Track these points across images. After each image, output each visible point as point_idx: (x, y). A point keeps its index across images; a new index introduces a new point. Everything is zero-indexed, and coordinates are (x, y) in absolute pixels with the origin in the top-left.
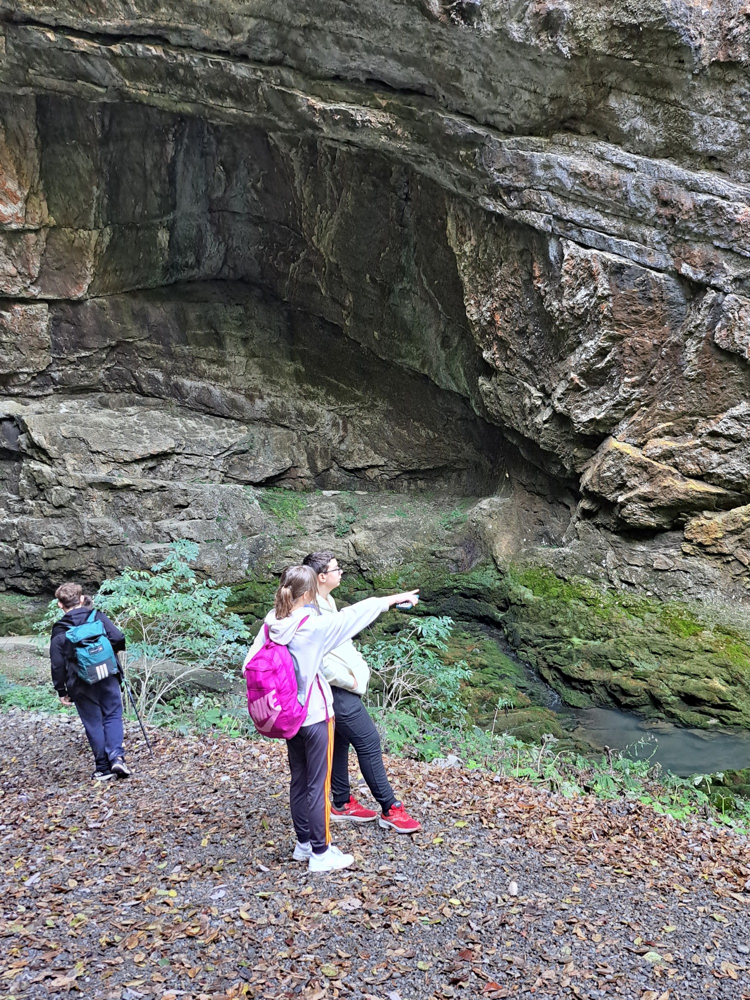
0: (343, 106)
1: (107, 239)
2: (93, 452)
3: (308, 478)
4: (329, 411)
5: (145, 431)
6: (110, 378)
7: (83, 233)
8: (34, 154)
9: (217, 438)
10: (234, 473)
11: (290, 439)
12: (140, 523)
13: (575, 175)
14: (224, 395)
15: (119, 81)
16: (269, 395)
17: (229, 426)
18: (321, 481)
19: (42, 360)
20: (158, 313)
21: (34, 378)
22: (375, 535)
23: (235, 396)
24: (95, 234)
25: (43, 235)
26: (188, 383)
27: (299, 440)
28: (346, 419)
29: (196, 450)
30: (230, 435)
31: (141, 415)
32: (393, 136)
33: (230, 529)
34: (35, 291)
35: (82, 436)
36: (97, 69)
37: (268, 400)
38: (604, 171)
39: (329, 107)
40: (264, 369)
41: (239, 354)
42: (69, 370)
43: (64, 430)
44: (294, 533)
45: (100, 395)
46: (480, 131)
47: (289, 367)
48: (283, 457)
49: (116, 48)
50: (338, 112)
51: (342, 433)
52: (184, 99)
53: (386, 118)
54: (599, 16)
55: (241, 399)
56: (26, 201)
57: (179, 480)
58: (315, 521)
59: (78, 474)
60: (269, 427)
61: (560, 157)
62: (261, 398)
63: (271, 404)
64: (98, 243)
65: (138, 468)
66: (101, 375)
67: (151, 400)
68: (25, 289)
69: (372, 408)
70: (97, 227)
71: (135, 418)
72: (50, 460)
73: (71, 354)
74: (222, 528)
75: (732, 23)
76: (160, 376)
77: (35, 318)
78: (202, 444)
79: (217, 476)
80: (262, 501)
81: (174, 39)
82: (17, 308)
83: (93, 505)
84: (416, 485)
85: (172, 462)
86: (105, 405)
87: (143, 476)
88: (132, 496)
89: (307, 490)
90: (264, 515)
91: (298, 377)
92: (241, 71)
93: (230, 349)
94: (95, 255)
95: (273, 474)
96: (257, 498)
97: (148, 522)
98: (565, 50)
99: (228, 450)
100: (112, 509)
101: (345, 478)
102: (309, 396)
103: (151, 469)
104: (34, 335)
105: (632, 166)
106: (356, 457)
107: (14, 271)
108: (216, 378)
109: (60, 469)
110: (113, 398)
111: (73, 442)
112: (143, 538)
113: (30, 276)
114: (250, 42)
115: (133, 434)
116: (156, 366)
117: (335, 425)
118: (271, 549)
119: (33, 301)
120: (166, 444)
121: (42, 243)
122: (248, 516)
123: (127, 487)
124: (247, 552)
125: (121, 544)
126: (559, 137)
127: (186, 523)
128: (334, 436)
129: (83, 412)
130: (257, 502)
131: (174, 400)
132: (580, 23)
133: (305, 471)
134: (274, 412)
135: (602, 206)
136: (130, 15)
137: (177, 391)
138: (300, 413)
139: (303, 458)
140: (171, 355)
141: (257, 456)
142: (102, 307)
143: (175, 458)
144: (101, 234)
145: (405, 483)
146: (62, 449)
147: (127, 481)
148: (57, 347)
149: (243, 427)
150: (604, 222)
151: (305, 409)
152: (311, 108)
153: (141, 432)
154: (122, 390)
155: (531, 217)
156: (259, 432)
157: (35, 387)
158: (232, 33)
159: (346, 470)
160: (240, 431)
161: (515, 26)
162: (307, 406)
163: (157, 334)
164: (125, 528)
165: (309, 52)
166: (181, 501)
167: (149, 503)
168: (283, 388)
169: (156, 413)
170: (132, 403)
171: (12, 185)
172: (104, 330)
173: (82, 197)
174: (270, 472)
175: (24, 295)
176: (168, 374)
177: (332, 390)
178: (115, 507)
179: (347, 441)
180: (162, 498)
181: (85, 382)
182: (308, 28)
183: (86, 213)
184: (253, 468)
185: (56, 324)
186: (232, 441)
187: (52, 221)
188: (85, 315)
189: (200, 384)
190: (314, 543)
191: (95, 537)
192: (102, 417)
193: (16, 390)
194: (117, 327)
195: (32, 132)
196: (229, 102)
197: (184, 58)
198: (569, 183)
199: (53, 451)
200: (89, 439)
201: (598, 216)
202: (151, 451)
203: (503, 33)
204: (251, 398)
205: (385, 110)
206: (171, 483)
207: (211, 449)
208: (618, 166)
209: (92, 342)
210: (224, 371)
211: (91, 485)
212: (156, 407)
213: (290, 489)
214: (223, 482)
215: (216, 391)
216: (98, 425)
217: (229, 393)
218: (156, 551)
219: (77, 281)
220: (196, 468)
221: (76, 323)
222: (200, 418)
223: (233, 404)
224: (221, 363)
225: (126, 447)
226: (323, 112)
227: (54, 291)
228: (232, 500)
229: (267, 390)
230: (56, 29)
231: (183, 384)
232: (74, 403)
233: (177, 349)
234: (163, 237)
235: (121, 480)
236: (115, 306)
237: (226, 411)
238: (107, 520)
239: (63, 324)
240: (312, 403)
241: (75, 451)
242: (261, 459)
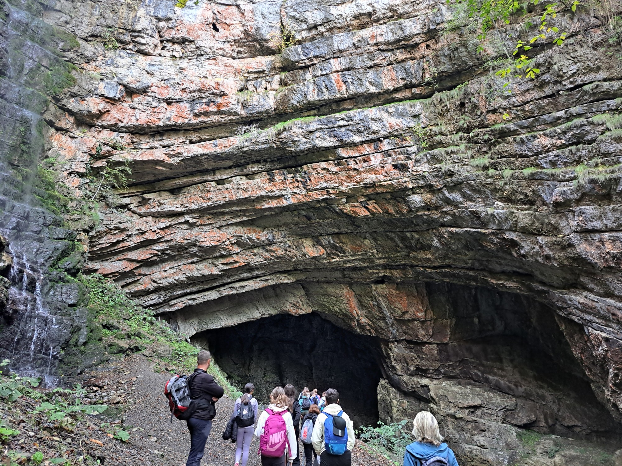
0: (503, 282)
1: (454, 322)
2: (450, 402)
3: (545, 427)
4: (551, 395)
5: (471, 396)
6: (461, 373)
7: (445, 321)
8: (426, 298)
9: (500, 402)
10: (509, 419)
11: (536, 407)
12: (466, 435)
13: (580, 303)
14: (505, 384)
15: (440, 278)
16: (524, 385)
17: (508, 398)
18: (552, 430)
19: (436, 365)
20: (476, 349)
21: (435, 371)
22: (565, 460)
23: (509, 384)
24: (449, 321)
25: (432, 321)
26: (491, 377)
27: (540, 408)
28: (559, 400)
29: (491, 406)
30: (506, 402)
31: (471, 389)
32: (521, 290)
33: (501, 444)
34: (432, 340)
35: (446, 395)
36: (434, 276)
37: (524, 388)
38: (590, 303)
39: (498, 282)
40: (521, 374)
41: (509, 366)
42: (446, 369)
43: (441, 392)
44: (530, 452)
45: (459, 380)
46: (545, 289)
47: (531, 373)
48: (531, 415)
49: (438, 271)
50: (501, 284)
51: (558, 406)
52: (459, 281)
53: (517, 285)
54: (562, 255)
55: (513, 386)
56: (426, 312)
57: (483, 419)
58: (540, 448)
59: (444, 410)
60: (526, 400)
61: (574, 297)
62: (521, 386)
63: (526, 389)
64: (451, 324)
65: (467, 411)
66: (458, 372)
67: (477, 383)
68: (429, 339)
69: (569, 395)
70: (449, 318)
71: (468, 391)
72: (436, 404)
73: (446, 363)
74: (498, 443)
75: (604, 255)
76: (480, 374)
77: (433, 349)
78: (493, 404)
79: (499, 419)
80: (518, 435)
81: (453, 266)
82: (427, 346)
83: (449, 424)
84: (601, 440)
85: (481, 411)
86: (460, 384)
87: (468, 415)
88: (463, 423)
89: (545, 434)
90: (517, 441)
91: (536, 378)
92: (471, 273)
93: (505, 364)
94: (450, 327)
95: (526, 422)
96: (516, 433)
97: (468, 435)
98: (556, 265)
99: (504, 408)
100: (456, 427)
101: (565, 431)
102: (541, 387)
103: (473, 412)
104: (433, 355)
105: (596, 300)
106: (567, 420)
107: (424, 334)
108: (502, 376)
109: (439, 407)
110: (463, 382)
111: (443, 397)
112: (467, 442)
113: (430, 335)
114: (472, 265)
115: (465, 396)
116: (478, 369)
117: (554, 402)
118: (518, 458)
119: (431, 343)
120: (478, 402)
121: (432, 324)
122: (509, 440)
123: (461, 418)
124: (508, 457)
125: (457, 443)
126: (572, 290)
127: (483, 438)
128: (555, 407)
129: (450, 386)
130: (515, 434)
131: (487, 384)
132: (557, 257)
133: (543, 424)
134: (527, 393)
135: (595, 315)
136: (439, 263)
137: (487, 380)
138: (538, 395)
139: (542, 417)
140: (483, 365)
141: (519, 413)
142: (455, 346)
143: (482, 409)
144: (451, 321)
145: (595, 438)
146: (440, 400)
147: (461, 416)
148: (440, 360)
149: (514, 399)
150: (597, 320)
151: (540, 393)
152: (492, 283)
153: (469, 396)
154: (467, 378)
155: (573, 317)
156: (520, 402)
157: (436, 375)
158: (467, 264)
159: (564, 426)
160: (512, 401)
161: (539, 259)
162: (541, 392)
163: (476, 357)
164: (460, 436)
165: (490, 267)
166: (482, 428)
167: (470, 427)
168: (530, 382)
169: (478, 389)
170: (470, 384)
171: (421, 307)
172: (457, 355)
173: (443, 309)
174: (525, 421)
175: (428, 341)
176: (483, 373)
177: (550, 385)
178: (457, 426)
179: (562, 411)
180: (476, 426)
181: (452, 374)
182: (487, 261)
183: (445, 314)
184: (517, 418)
185: (440, 352)
186: (506, 404)
187: (435, 317)
188: (449, 349)
189: (495, 378)
190: (538, 459)
191: (449, 438)
192: (456, 389)
193: (429, 375)
194: (461, 353)
195: (425, 292)
196: (472, 282)
197: (456, 271)
198: (580, 306)
199: (437, 399)
200: (448, 397)
201: (595, 318)
202: (471, 404)
203: (537, 261)
204: (516, 386)
205: (516, 282)
206: (479, 420)
207: (497, 407)
208: (593, 301)
209: (453, 359)
210: (504, 373)
211: (448, 415)
212: (479, 387)
213: (537, 432)
214: (503, 423)
215: (502, 382)
216: (453, 391)
217: (507, 383)
218: (470, 448)
219: (445, 337)
220: (491, 415)
221: (446, 351)
222: (496, 393)
223: (509, 388)
224: (503, 370)
225: (461, 401)
226: (496, 284)
227: (438, 340)
228: (503, 431)
229: (523, 383)
230: (423, 267)
231: (489, 378)
232: (448, 382)
233: (485, 363)
234: (476, 320)
235: (459, 415)
236: (459, 345)
237: (507, 391)
238: (453, 431)
239: (443, 352)
240: (543, 391)
241: (444, 401)
242: (520, 415)
